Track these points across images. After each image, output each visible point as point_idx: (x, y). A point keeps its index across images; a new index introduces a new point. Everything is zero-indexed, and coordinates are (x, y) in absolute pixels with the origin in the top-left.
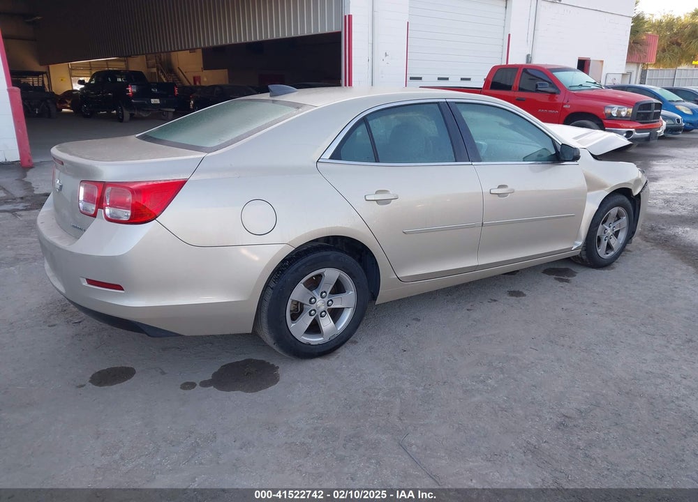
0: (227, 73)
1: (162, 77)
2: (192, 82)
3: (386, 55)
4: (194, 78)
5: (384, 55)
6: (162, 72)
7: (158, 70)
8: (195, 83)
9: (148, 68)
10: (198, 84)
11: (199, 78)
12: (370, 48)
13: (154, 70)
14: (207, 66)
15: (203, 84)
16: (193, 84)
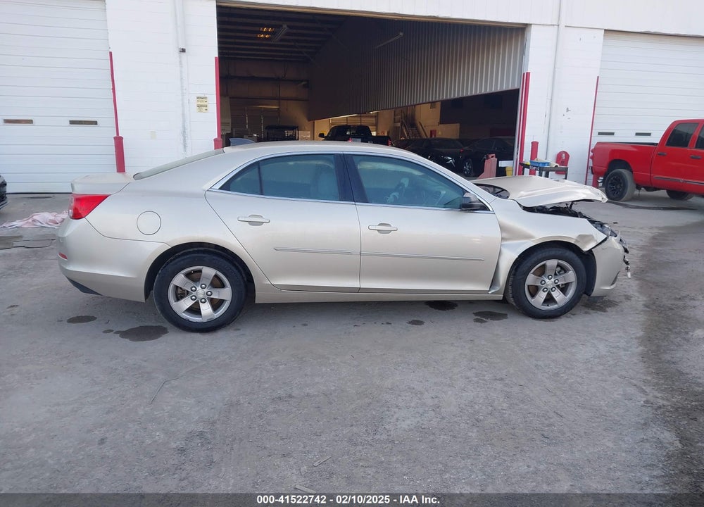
0: (459, 127)
1: (405, 130)
2: (429, 135)
3: (568, 110)
4: (431, 132)
5: (566, 110)
6: (405, 126)
7: (401, 125)
8: (431, 136)
9: (395, 122)
10: (433, 137)
11: (435, 131)
12: (549, 104)
13: (399, 124)
14: (444, 120)
15: (437, 137)
16: (429, 137)
